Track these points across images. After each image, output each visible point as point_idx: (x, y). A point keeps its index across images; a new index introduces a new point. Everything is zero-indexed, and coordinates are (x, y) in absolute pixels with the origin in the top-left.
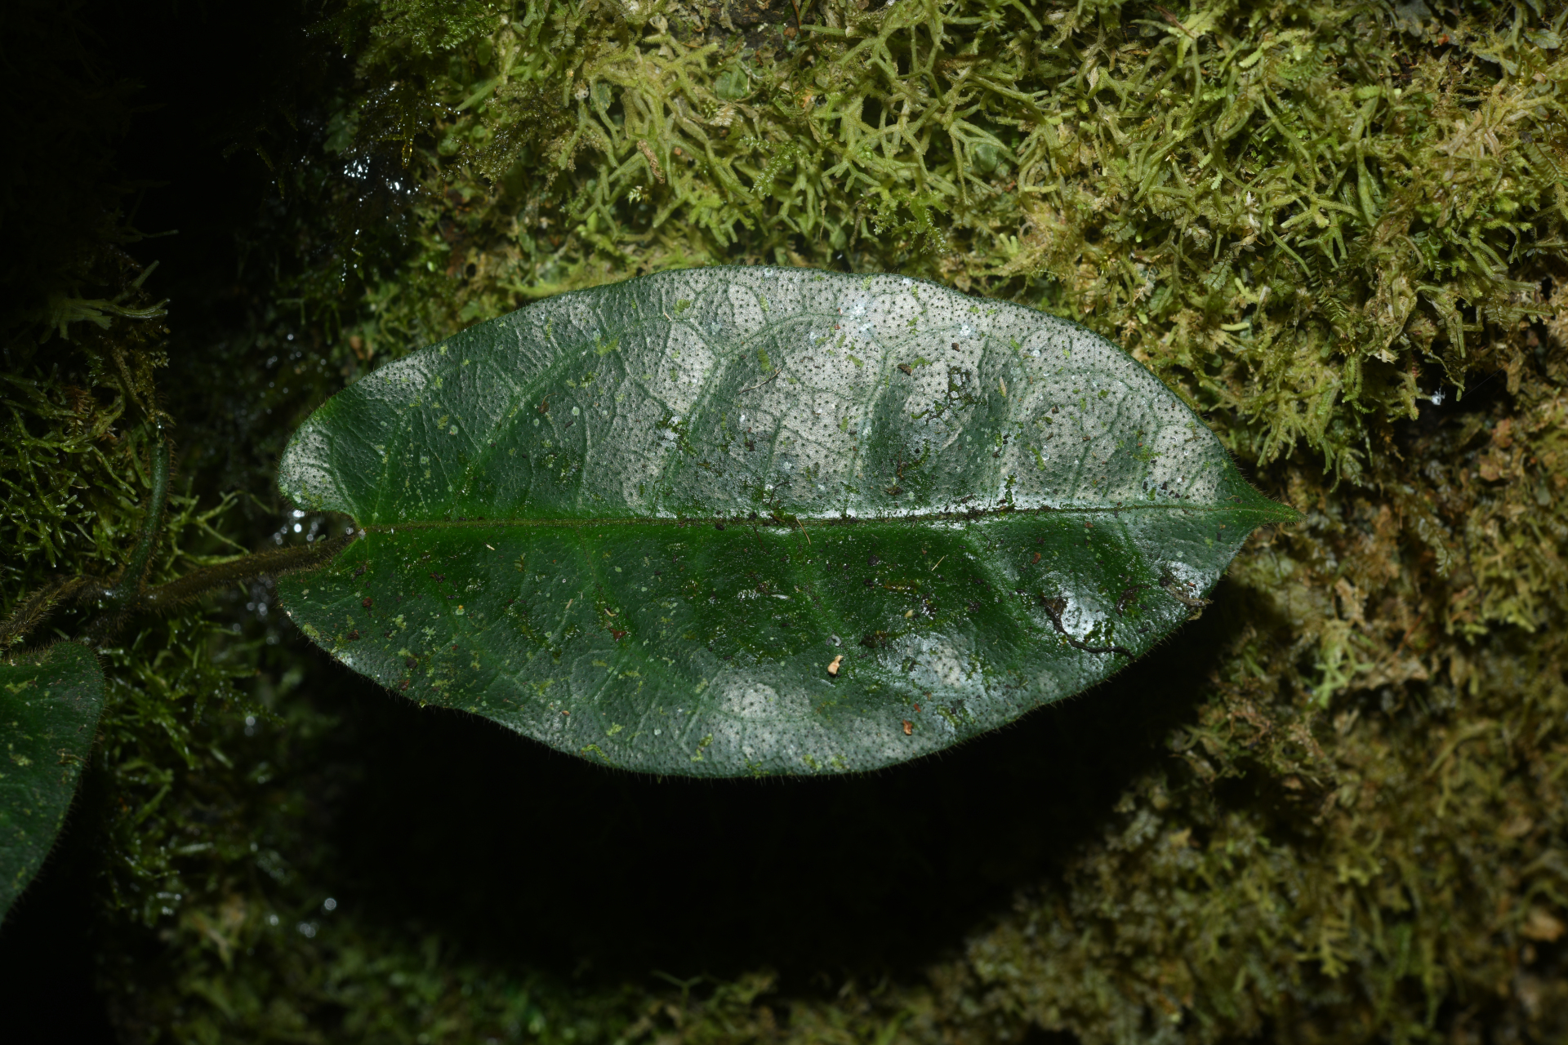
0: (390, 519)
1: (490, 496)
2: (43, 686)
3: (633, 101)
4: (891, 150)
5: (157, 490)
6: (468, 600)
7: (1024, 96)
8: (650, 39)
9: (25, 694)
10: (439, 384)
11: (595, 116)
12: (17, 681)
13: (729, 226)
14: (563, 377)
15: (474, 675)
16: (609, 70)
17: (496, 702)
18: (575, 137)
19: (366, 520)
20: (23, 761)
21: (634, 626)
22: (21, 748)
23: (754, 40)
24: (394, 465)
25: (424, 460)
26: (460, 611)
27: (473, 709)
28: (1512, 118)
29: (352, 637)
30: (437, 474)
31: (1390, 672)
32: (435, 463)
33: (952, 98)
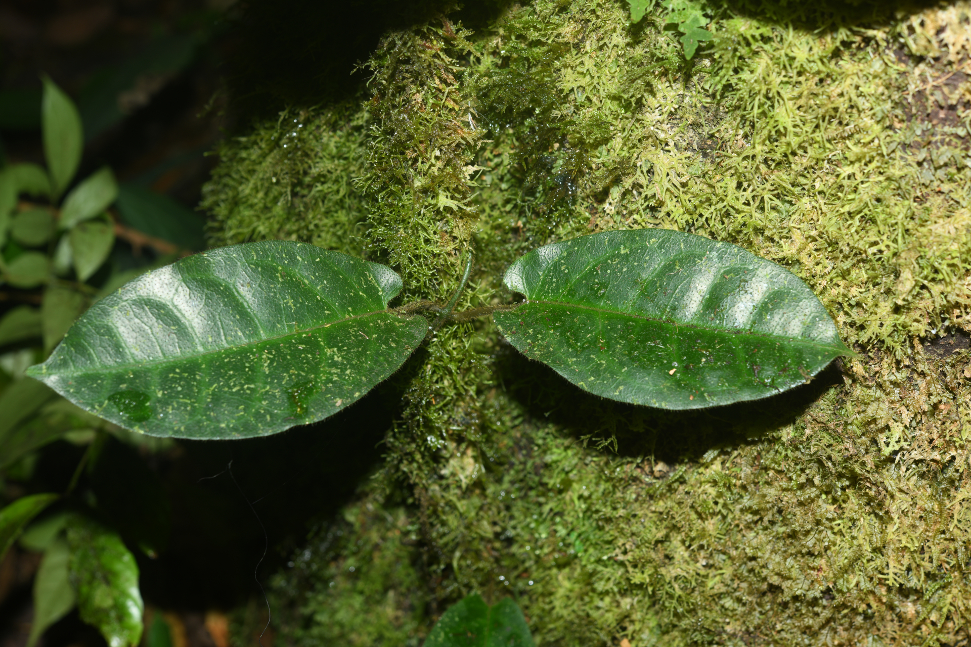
0: (538, 298)
1: (573, 296)
2: (407, 326)
3: (657, 169)
4: (743, 200)
5: (465, 277)
6: (555, 328)
7: (792, 189)
8: (667, 148)
9: (401, 326)
10: (565, 254)
11: (642, 172)
12: (399, 322)
13: (683, 221)
14: (607, 260)
15: (550, 352)
16: (650, 157)
17: (554, 362)
18: (633, 179)
19: (530, 298)
20: (393, 345)
21: (609, 347)
22: (394, 341)
23: (705, 155)
24: (544, 280)
25: (554, 280)
26: (552, 331)
27: (545, 362)
28: (964, 223)
29: (513, 333)
30: (557, 286)
31: (925, 455)
32: (557, 281)
33: (768, 186)
